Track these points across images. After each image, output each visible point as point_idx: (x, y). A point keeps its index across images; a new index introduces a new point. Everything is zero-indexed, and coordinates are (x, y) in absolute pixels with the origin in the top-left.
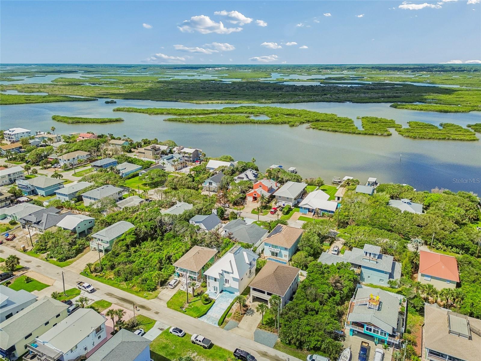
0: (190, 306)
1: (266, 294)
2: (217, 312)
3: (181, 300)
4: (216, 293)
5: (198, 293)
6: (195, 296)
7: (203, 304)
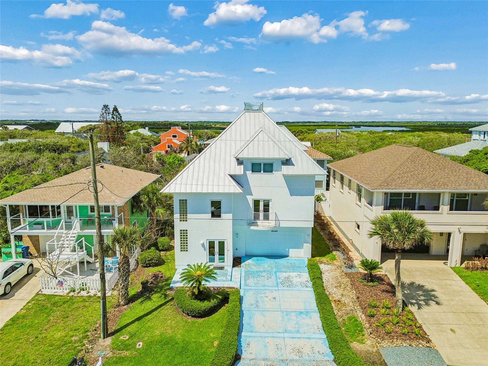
0: (126, 347)
1: (445, 208)
2: (286, 331)
3: (58, 335)
4: (222, 268)
5: (144, 284)
6: (130, 300)
7: (190, 319)
